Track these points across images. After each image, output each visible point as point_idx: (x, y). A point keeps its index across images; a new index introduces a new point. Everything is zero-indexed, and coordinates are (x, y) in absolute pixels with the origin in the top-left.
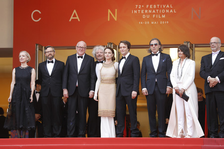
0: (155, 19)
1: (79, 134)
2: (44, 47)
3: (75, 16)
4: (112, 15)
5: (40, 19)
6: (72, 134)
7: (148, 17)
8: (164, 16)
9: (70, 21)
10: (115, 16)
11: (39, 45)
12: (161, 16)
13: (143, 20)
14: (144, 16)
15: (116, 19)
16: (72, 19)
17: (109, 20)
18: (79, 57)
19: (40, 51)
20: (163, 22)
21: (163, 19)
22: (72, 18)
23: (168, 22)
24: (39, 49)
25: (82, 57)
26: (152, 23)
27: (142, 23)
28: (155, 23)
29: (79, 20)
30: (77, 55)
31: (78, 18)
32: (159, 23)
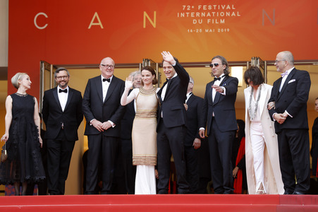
0: (211, 26)
1: (104, 189)
2: (52, 66)
3: (96, 21)
4: (150, 20)
5: (46, 25)
6: (93, 189)
7: (201, 22)
8: (222, 22)
9: (89, 28)
10: (153, 21)
11: (46, 62)
12: (219, 21)
13: (193, 27)
14: (195, 22)
15: (154, 25)
16: (92, 26)
17: (144, 27)
18: (104, 80)
19: (47, 71)
20: (222, 30)
21: (221, 26)
22: (92, 24)
23: (228, 30)
24: (45, 69)
25: (109, 81)
26: (207, 31)
27: (191, 31)
28: (211, 31)
29: (102, 27)
30: (103, 78)
31: (100, 24)
32: (216, 31)
